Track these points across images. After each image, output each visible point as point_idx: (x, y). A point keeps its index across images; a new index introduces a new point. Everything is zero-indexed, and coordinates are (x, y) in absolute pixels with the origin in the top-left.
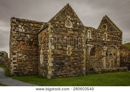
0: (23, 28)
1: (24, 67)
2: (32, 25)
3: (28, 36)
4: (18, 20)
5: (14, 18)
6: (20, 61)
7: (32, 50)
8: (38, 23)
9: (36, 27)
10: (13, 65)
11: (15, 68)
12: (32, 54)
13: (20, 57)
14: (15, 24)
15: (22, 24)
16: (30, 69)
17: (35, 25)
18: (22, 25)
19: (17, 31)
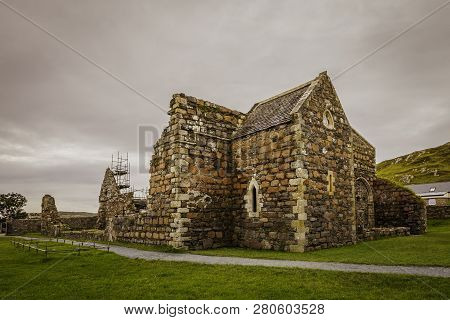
0: (201, 123)
1: (205, 226)
2: (219, 116)
3: (212, 144)
4: (191, 102)
5: (182, 95)
6: (195, 211)
7: (219, 181)
8: (231, 114)
9: (228, 123)
10: (181, 220)
11: (186, 229)
12: (221, 192)
13: (196, 199)
14: (184, 112)
15: (199, 112)
16: (215, 231)
17: (227, 118)
18: (200, 117)
19: (190, 131)
